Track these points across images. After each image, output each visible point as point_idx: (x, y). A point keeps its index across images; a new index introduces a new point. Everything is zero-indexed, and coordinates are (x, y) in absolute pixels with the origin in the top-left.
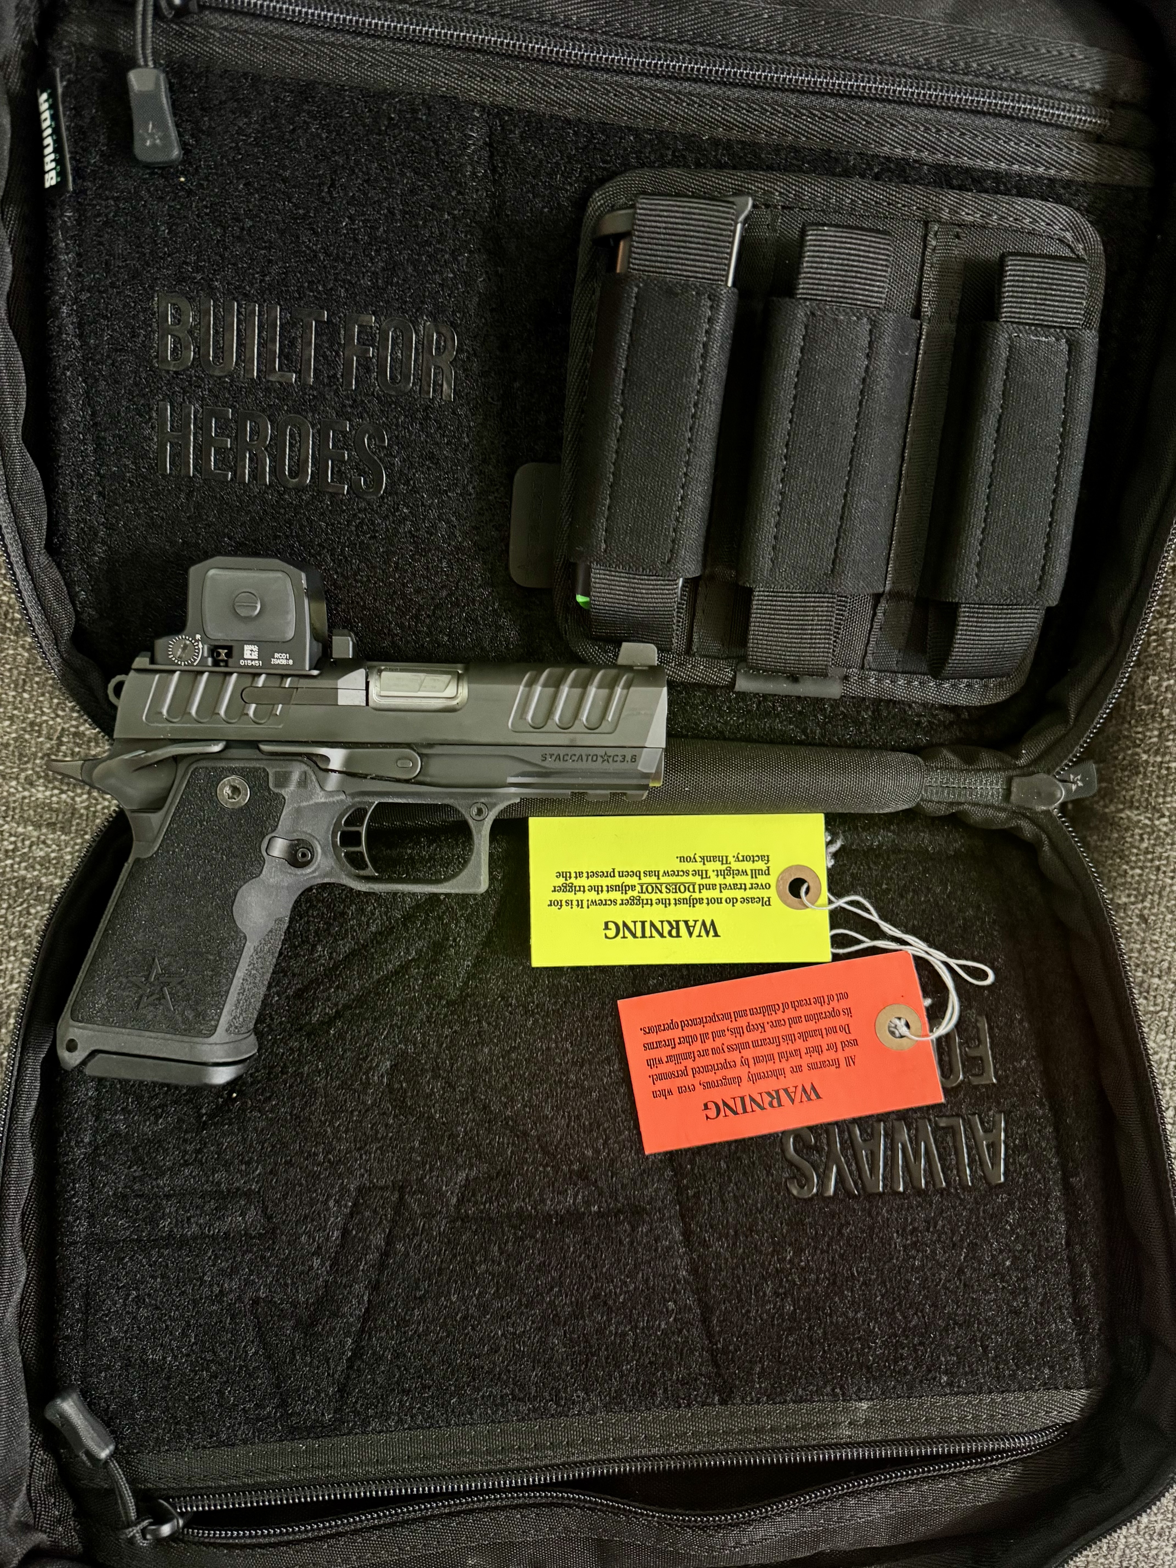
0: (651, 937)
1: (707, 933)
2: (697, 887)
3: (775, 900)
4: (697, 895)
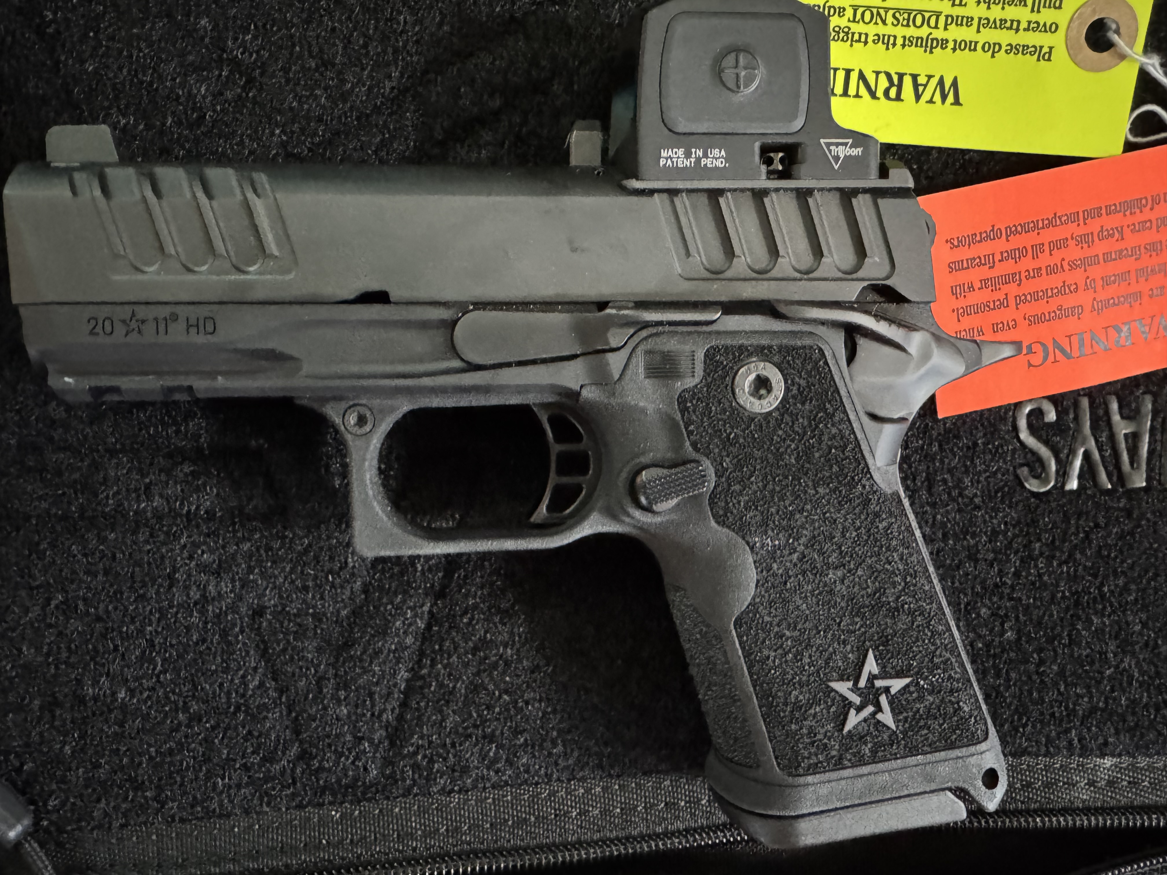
0: (857, 96)
1: (944, 97)
2: (942, 19)
3: (1061, 53)
4: (939, 34)
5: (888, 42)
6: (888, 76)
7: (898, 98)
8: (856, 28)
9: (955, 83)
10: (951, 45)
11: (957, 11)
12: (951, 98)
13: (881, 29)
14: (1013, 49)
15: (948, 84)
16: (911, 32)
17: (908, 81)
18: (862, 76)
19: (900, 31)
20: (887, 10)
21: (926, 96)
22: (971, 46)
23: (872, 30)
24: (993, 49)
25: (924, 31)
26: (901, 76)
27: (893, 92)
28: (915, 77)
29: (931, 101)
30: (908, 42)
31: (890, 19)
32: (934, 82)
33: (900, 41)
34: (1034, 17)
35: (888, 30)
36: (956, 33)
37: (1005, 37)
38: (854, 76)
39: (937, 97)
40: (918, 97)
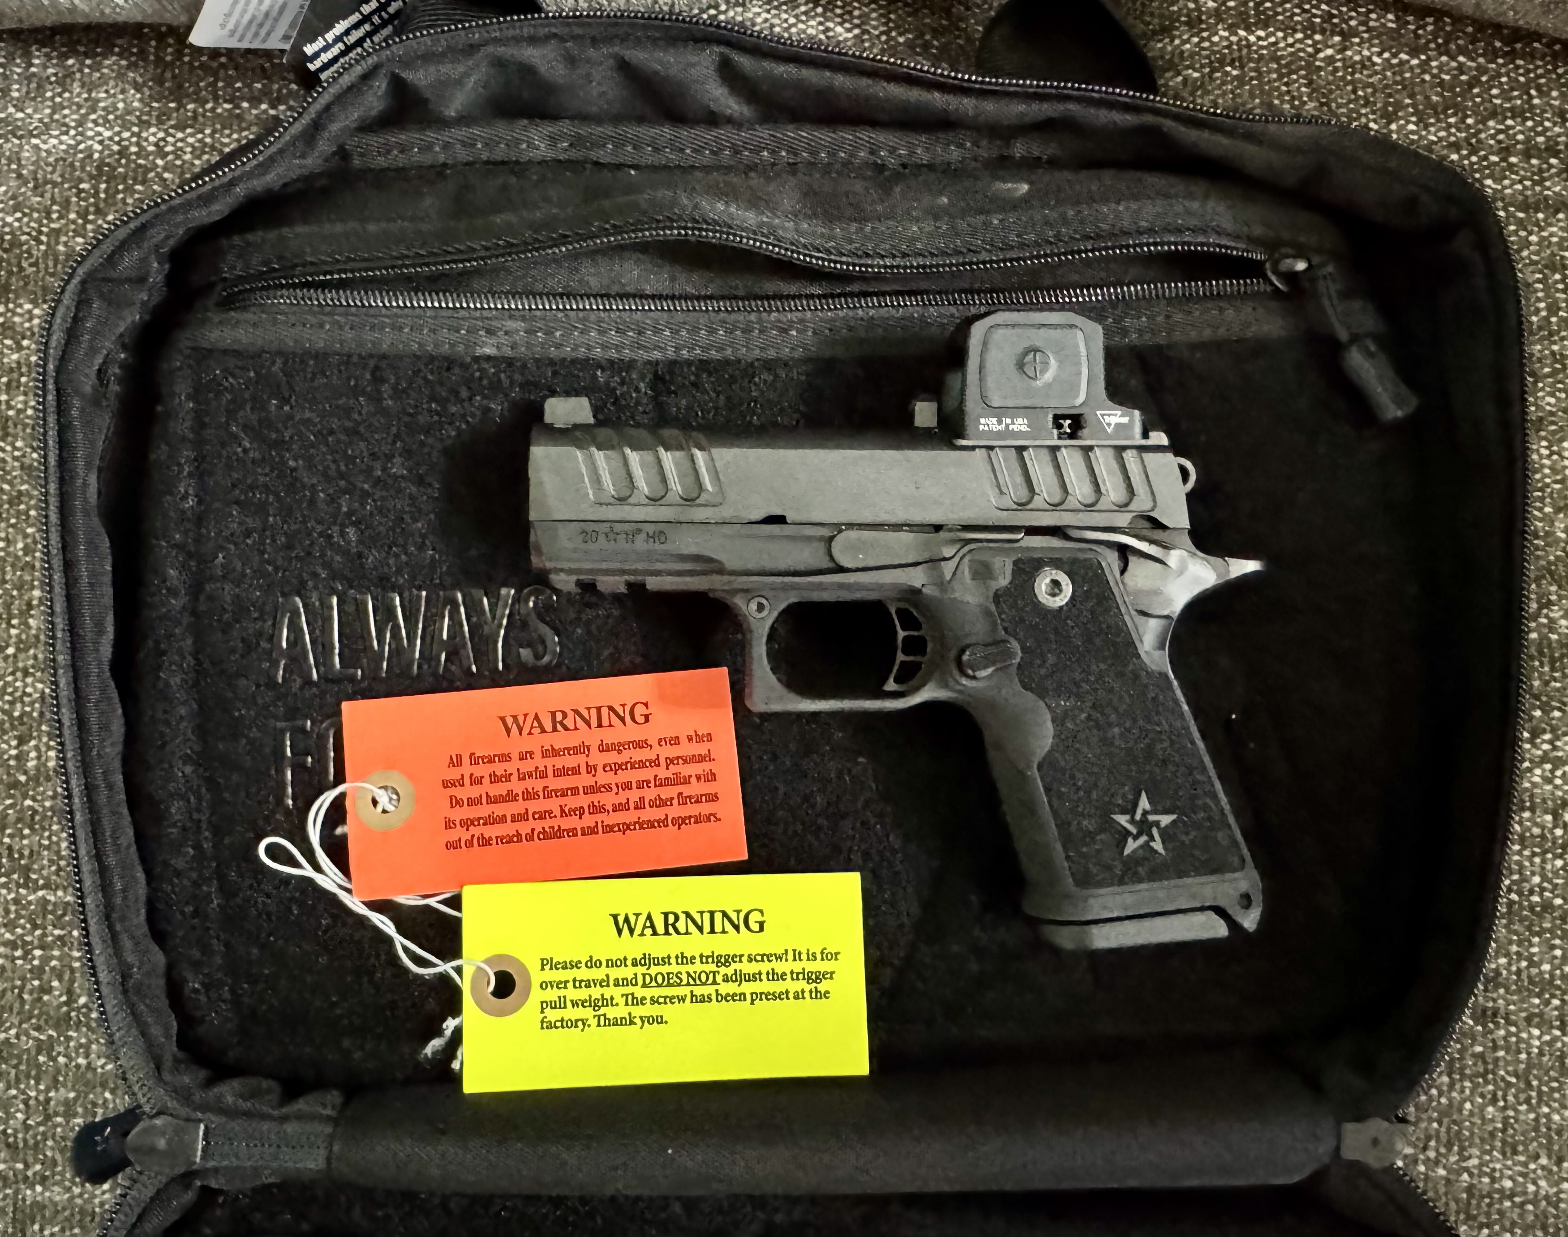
1: (627, 920)
2: (640, 982)
3: (533, 967)
4: (641, 970)
5: (683, 959)
6: (677, 932)
7: (666, 915)
8: (712, 967)
9: (620, 931)
10: (629, 962)
11: (629, 990)
12: (621, 920)
13: (690, 968)
14: (576, 965)
15: (626, 931)
16: (665, 969)
17: (660, 929)
18: (700, 929)
19: (674, 968)
20: (688, 984)
21: (642, 919)
22: (610, 963)
23: (698, 967)
24: (592, 963)
25: (654, 970)
26: (667, 933)
27: (671, 919)
28: (655, 933)
29: (637, 915)
30: (666, 961)
31: (684, 977)
32: (638, 931)
33: (673, 960)
34: (562, 992)
35: (684, 969)
36: (627, 972)
37: (583, 974)
38: (707, 928)
39: (632, 919)
40: (649, 917)
